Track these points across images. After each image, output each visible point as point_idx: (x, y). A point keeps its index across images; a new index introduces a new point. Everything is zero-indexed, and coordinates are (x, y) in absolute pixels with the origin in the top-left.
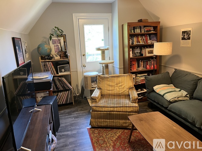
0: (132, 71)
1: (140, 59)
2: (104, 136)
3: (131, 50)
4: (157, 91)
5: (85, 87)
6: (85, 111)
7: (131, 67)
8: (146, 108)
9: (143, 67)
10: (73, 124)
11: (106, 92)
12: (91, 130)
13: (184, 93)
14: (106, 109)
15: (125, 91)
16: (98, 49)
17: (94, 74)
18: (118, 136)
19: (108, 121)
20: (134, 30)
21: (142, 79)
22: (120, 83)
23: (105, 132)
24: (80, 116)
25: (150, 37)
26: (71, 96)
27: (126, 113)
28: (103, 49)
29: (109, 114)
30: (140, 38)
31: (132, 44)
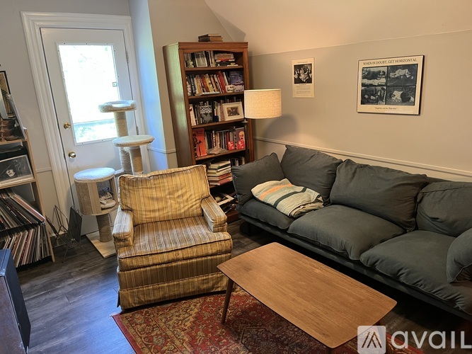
0: (200, 158)
1: (213, 128)
2: (163, 324)
3: (191, 107)
4: (261, 197)
5: (82, 212)
6: (93, 273)
7: (195, 150)
8: (238, 238)
9: (220, 146)
10: (67, 313)
11: (145, 216)
12: (122, 318)
13: (313, 194)
14: (158, 259)
15: (192, 206)
16: (108, 109)
17: (104, 173)
18: (194, 315)
19: (166, 284)
20: (193, 59)
21: (221, 173)
22: (178, 191)
23: (160, 313)
24: (81, 288)
25: (228, 76)
26: (44, 241)
27: (205, 258)
28: (121, 109)
29: (167, 268)
30: (208, 81)
31: (193, 94)
